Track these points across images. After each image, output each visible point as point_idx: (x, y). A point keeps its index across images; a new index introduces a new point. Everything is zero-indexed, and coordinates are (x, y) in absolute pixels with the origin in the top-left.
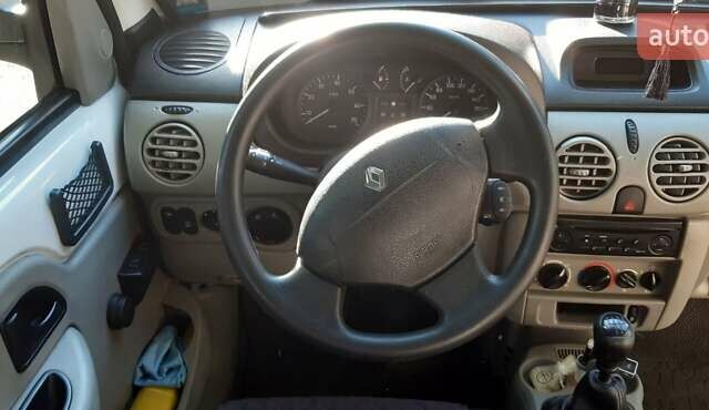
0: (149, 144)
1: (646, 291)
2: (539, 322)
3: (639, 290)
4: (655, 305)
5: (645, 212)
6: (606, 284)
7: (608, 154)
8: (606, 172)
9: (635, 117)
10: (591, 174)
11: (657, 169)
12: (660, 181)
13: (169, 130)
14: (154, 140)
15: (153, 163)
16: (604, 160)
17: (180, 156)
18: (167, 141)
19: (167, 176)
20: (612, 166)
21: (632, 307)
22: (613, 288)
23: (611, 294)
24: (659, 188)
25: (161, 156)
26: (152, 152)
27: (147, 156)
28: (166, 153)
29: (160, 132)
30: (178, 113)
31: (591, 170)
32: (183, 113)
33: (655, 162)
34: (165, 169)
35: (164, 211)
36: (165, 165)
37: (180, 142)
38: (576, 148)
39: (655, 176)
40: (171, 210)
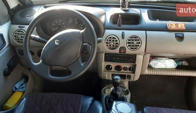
0: (15, 35)
1: (130, 72)
2: (107, 78)
3: (128, 71)
4: (132, 75)
5: (126, 53)
6: (121, 70)
7: (117, 39)
8: (117, 44)
9: (124, 31)
10: (114, 44)
11: (128, 43)
12: (129, 46)
13: (19, 31)
14: (16, 34)
15: (16, 39)
16: (117, 41)
17: (22, 37)
18: (19, 34)
19: (19, 42)
20: (118, 42)
21: (128, 75)
22: (123, 71)
23: (123, 72)
24: (129, 47)
25: (17, 37)
26: (15, 36)
27: (14, 37)
28: (18, 37)
29: (17, 32)
30: (22, 28)
31: (114, 43)
32: (23, 28)
33: (128, 41)
34: (18, 40)
35: (19, 50)
36: (19, 39)
37: (22, 34)
38: (110, 38)
39: (128, 45)
40: (21, 50)
